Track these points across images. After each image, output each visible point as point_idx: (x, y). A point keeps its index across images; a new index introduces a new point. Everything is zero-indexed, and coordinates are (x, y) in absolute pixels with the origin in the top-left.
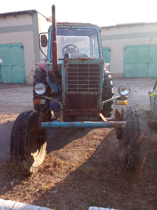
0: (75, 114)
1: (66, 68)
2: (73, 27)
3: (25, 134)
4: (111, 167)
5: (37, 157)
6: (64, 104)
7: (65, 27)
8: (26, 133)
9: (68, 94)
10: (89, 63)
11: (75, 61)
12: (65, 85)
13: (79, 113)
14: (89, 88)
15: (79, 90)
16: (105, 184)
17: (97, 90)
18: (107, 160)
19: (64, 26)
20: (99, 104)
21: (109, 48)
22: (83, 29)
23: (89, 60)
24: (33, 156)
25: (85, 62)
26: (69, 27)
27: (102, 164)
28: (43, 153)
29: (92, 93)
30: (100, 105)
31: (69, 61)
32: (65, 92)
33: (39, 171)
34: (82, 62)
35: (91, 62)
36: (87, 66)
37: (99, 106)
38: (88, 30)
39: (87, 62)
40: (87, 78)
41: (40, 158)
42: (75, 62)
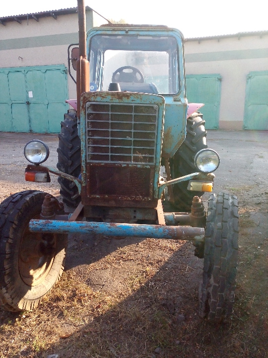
0: (107, 205)
1: (85, 112)
2: (130, 33)
3: (8, 237)
4: (180, 313)
5: (40, 279)
6: (84, 185)
7: (116, 33)
8: (11, 236)
9: (89, 163)
10: (132, 102)
11: (103, 97)
12: (85, 146)
13: (113, 203)
14: (132, 155)
15: (113, 158)
16: (157, 350)
17: (151, 160)
18: (175, 295)
19: (114, 30)
20: (154, 187)
21: (219, 74)
22: (151, 38)
23: (132, 98)
24: (32, 277)
25: (125, 100)
26: (124, 33)
27: (163, 302)
28: (55, 271)
29: (140, 165)
30: (157, 190)
31: (92, 99)
32: (86, 160)
33: (40, 306)
34: (117, 101)
35: (138, 101)
36: (128, 108)
37: (154, 191)
38: (162, 38)
39: (130, 101)
40: (129, 134)
41: (47, 280)
42: (105, 100)
